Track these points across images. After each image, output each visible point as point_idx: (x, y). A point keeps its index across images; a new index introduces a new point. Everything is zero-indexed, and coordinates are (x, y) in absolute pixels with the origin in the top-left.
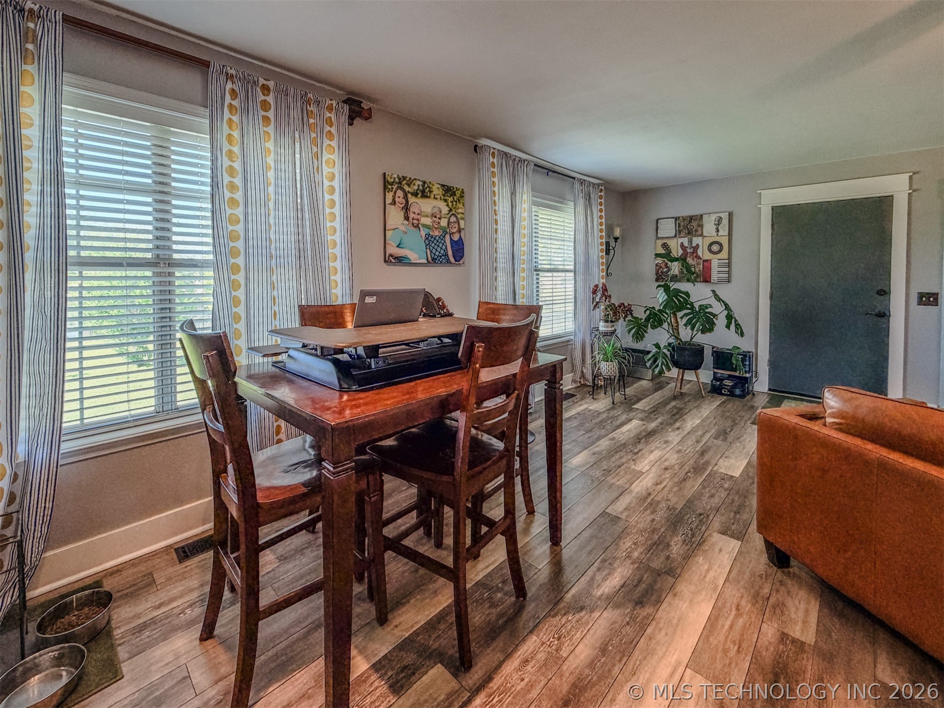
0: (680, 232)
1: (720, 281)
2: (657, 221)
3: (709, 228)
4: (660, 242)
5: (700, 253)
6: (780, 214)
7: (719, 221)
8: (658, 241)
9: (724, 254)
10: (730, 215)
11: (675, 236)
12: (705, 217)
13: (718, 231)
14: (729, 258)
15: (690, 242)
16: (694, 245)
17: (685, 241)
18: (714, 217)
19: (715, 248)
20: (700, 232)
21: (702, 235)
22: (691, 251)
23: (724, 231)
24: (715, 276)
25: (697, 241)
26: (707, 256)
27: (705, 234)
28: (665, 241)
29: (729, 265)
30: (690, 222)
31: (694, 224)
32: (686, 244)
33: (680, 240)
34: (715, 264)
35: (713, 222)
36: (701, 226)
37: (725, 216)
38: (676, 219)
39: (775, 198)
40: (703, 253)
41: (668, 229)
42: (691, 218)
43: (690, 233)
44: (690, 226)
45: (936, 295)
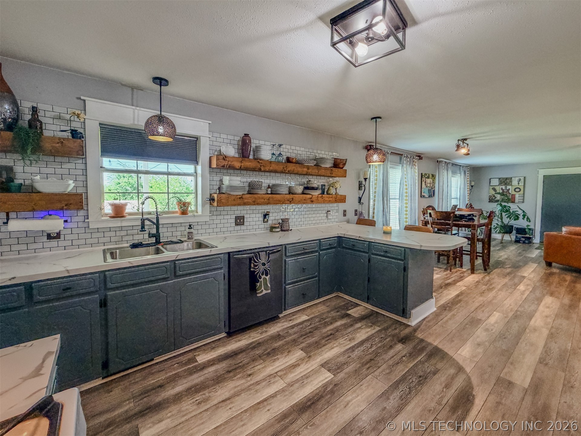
0: (501, 184)
1: (519, 202)
2: (490, 179)
3: (515, 182)
5: (510, 191)
6: (546, 178)
7: (520, 180)
8: (490, 187)
9: (522, 192)
10: (525, 178)
11: (499, 185)
12: (513, 178)
13: (519, 183)
14: (524, 194)
15: (506, 187)
16: (508, 189)
17: (504, 187)
18: (517, 179)
19: (517, 190)
20: (510, 184)
21: (511, 185)
22: (506, 191)
23: (522, 184)
24: (517, 201)
25: (509, 187)
26: (514, 193)
27: (513, 185)
28: (493, 187)
29: (524, 197)
30: (506, 180)
31: (508, 181)
33: (501, 187)
34: (517, 196)
35: (517, 180)
36: (511, 182)
37: (522, 179)
38: (499, 179)
39: (543, 172)
40: (512, 192)
41: (495, 182)
42: (507, 179)
43: (505, 184)
44: (506, 181)
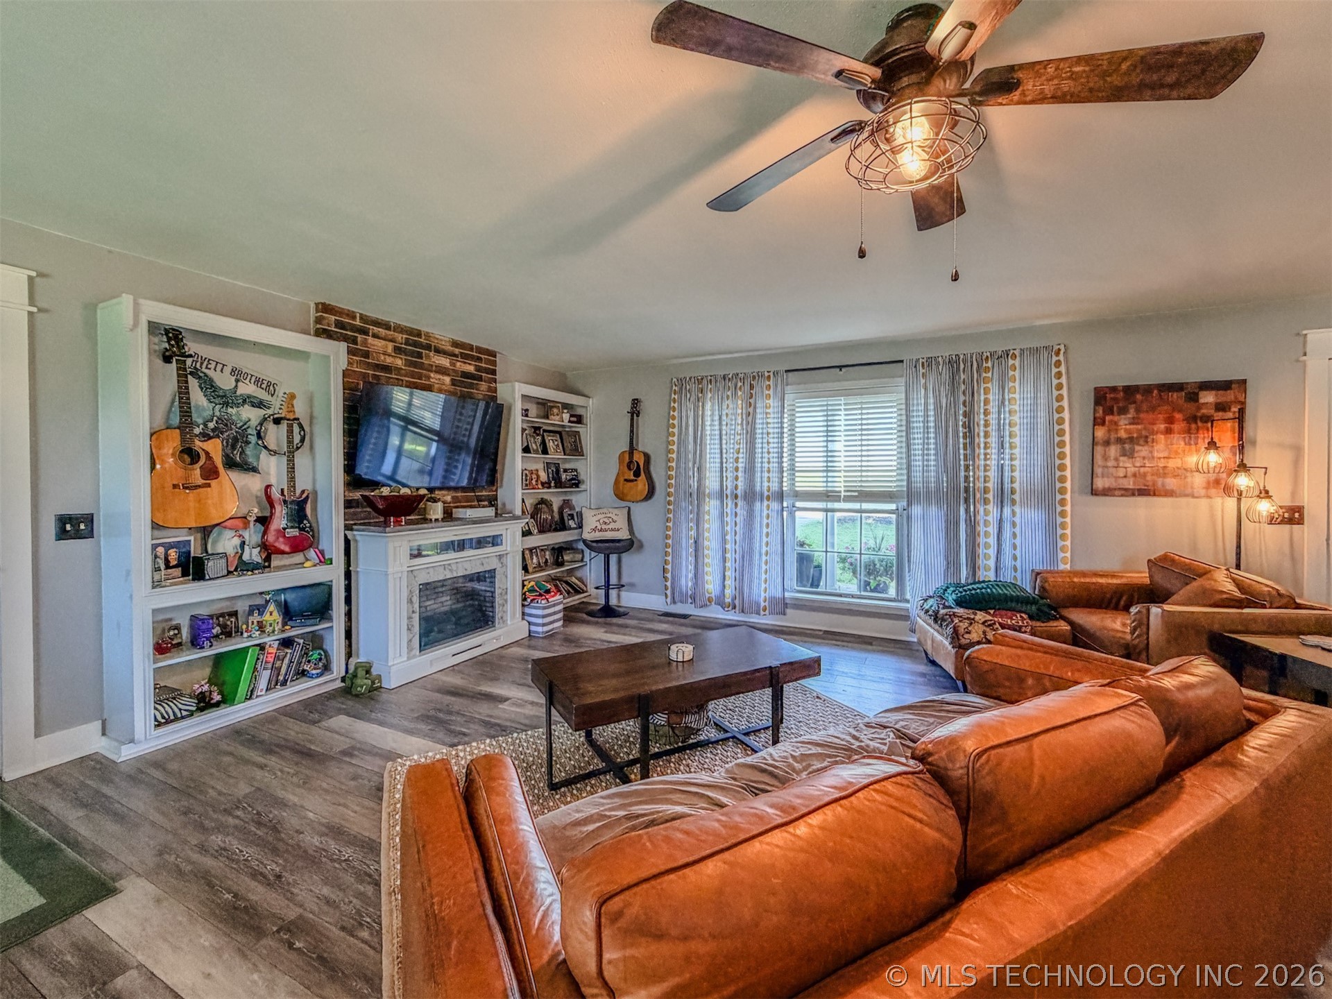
45: (89, 519)
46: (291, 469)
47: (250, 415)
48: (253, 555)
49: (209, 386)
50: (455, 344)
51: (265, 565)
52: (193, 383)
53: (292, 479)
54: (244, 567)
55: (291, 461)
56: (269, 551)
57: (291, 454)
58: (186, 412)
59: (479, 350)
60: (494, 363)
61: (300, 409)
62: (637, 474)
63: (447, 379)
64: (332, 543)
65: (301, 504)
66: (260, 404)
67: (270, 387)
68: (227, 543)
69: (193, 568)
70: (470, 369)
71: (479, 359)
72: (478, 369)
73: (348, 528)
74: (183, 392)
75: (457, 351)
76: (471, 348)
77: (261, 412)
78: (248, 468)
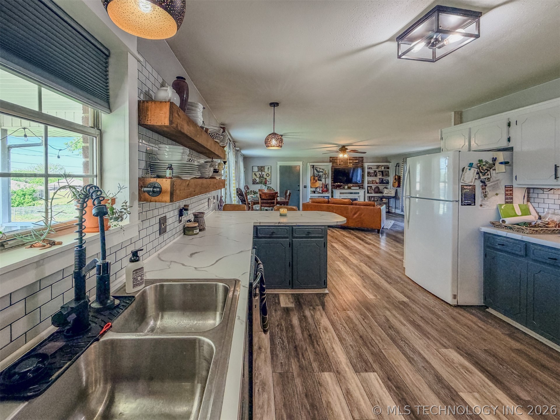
0: (259, 170)
2: (253, 167)
3: (266, 170)
4: (254, 173)
5: (264, 176)
6: (281, 167)
9: (270, 177)
12: (265, 167)
13: (268, 171)
15: (262, 173)
17: (260, 173)
19: (268, 175)
20: (264, 171)
22: (262, 176)
23: (270, 171)
24: (267, 182)
25: (263, 173)
26: (266, 177)
29: (271, 180)
31: (262, 168)
32: (261, 174)
33: (259, 173)
34: (268, 179)
35: (267, 168)
36: (264, 169)
37: (270, 167)
38: (258, 167)
39: (280, 164)
40: (265, 176)
41: (256, 169)
42: (262, 167)
43: (261, 171)
44: (261, 169)
45: (306, 186)
46: (325, 181)
47: (321, 174)
48: (320, 191)
49: (317, 170)
50: (353, 158)
51: (322, 193)
52: (315, 170)
53: (325, 182)
54: (320, 193)
55: (325, 179)
56: (323, 191)
57: (325, 178)
58: (314, 174)
59: (359, 157)
60: (363, 159)
61: (327, 172)
62: (396, 181)
63: (352, 164)
64: (330, 191)
65: (327, 185)
66: (322, 172)
67: (323, 170)
68: (318, 190)
69: (314, 192)
70: (357, 161)
71: (359, 159)
72: (359, 161)
73: (332, 189)
74: (314, 172)
75: (354, 159)
76: (357, 157)
77: (322, 173)
78: (320, 180)
